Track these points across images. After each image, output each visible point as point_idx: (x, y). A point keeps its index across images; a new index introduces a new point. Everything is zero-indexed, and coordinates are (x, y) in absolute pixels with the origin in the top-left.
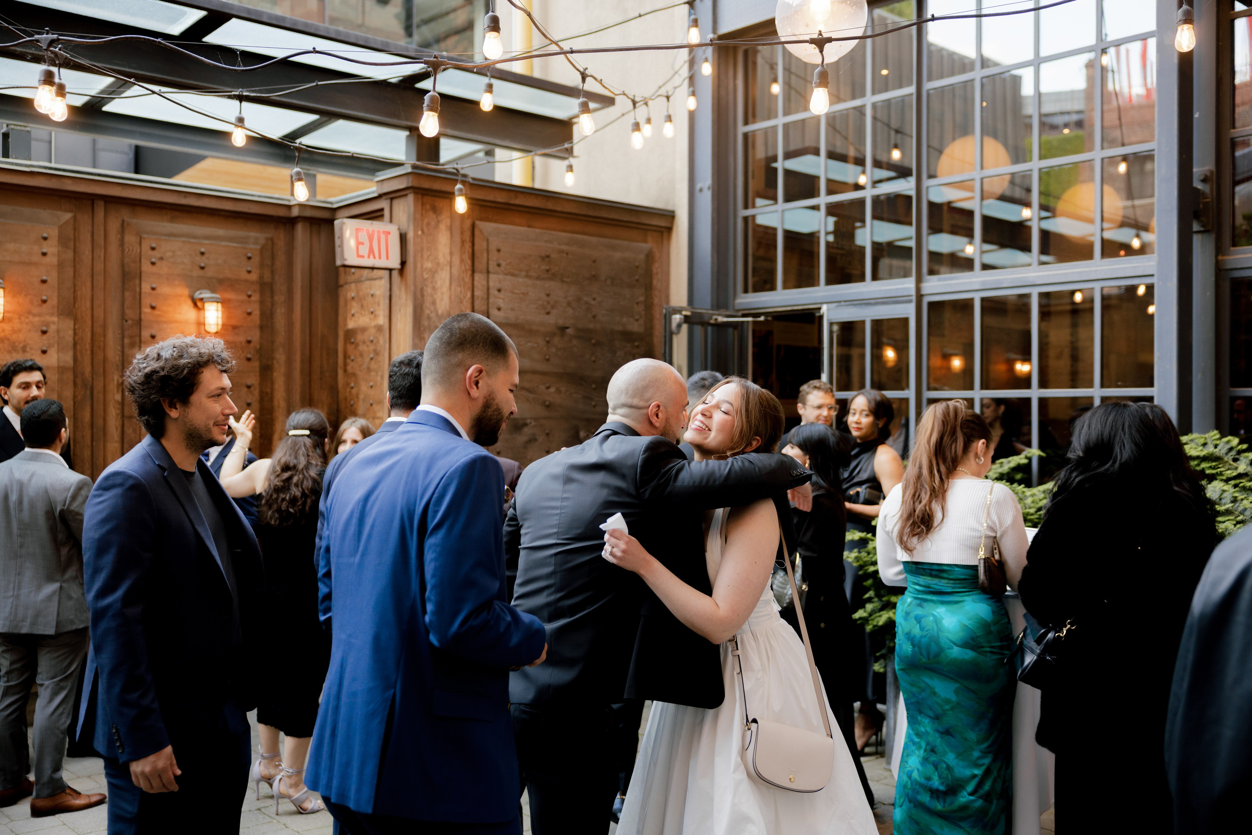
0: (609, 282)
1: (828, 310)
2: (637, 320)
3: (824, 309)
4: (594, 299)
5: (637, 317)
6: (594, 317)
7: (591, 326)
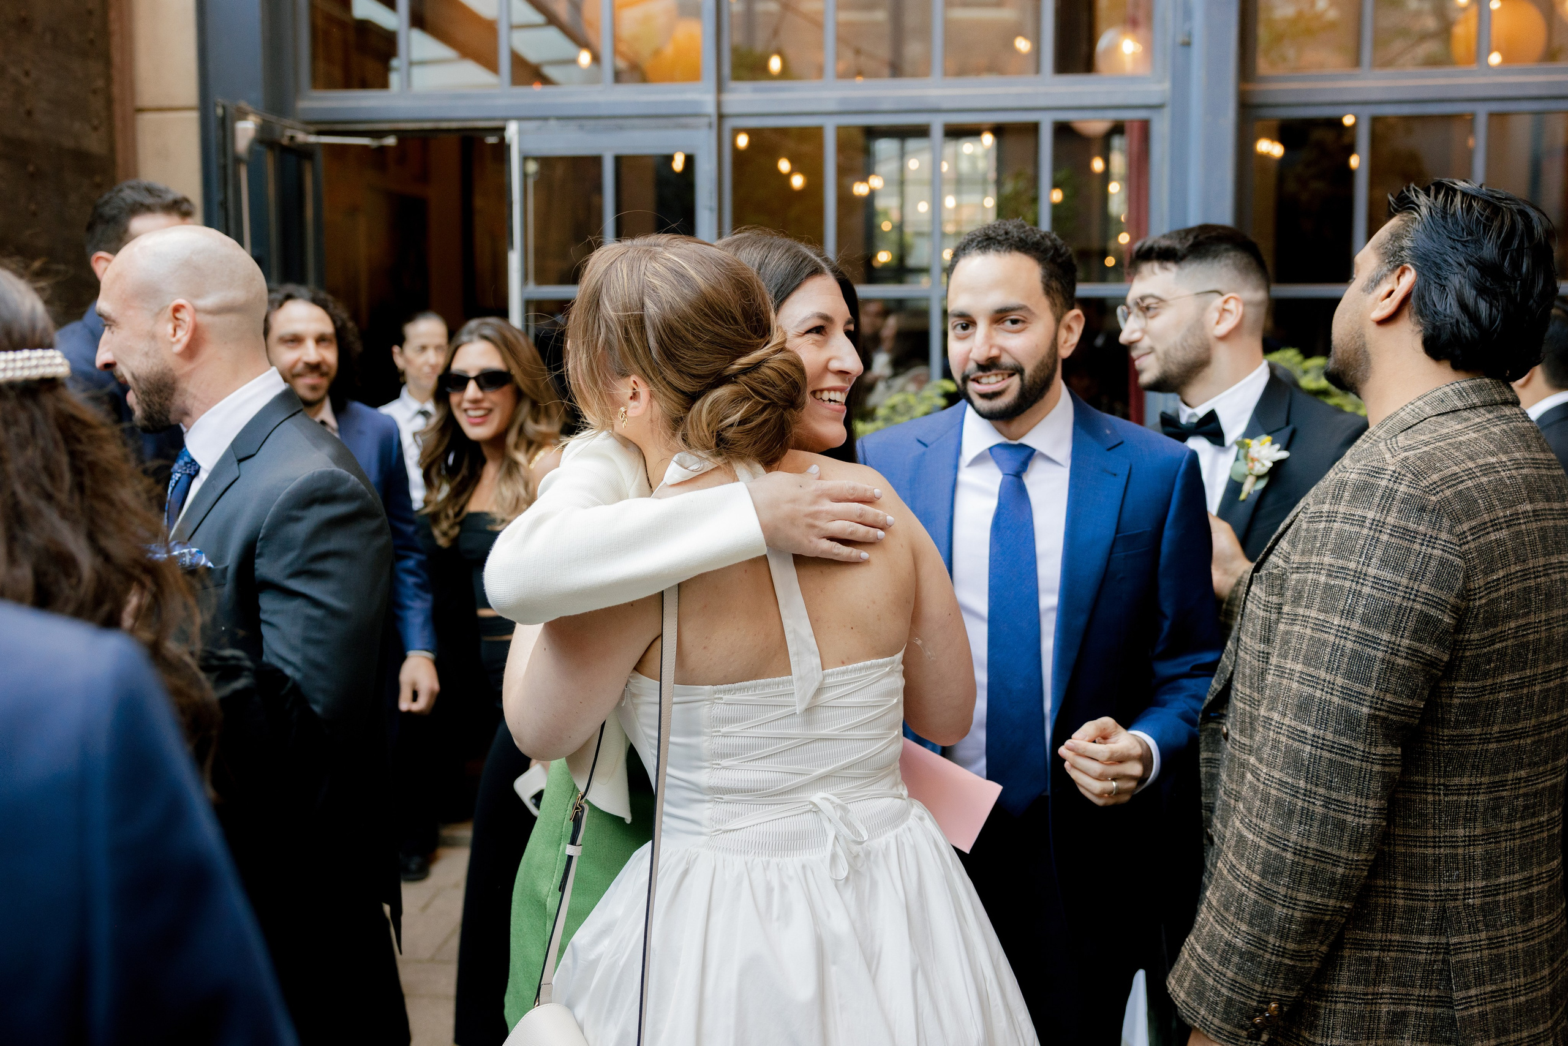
0: (48, 37)
1: (521, 132)
2: (95, 129)
3: (512, 131)
4: (27, 74)
5: (96, 122)
6: (29, 113)
7: (25, 133)
